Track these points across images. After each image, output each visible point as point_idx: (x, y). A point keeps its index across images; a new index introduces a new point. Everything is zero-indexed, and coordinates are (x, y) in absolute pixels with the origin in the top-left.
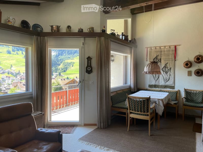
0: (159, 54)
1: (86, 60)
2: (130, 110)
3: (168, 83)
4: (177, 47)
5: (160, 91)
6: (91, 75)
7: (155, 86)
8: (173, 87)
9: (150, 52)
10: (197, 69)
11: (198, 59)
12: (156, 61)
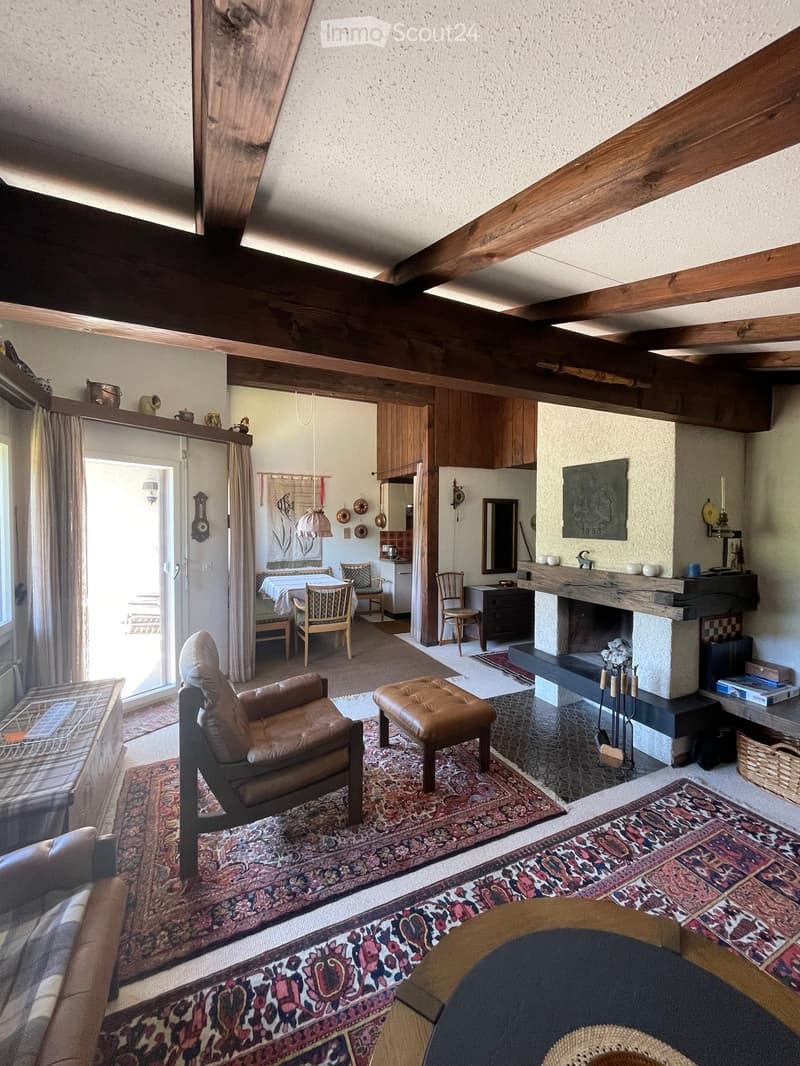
0: (289, 490)
1: (193, 503)
2: (310, 617)
3: (310, 556)
4: (325, 480)
5: (295, 573)
6: (207, 543)
7: (283, 564)
8: (318, 563)
9: (269, 484)
10: (358, 524)
11: (362, 506)
12: (285, 506)
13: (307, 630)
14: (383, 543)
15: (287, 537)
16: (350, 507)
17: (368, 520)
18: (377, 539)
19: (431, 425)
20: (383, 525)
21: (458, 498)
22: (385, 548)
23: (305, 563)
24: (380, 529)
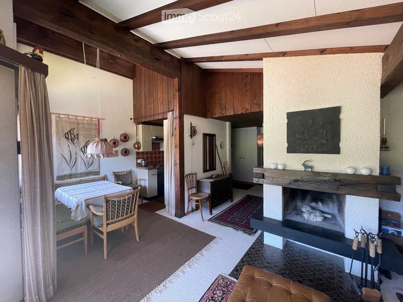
0: (74, 126)
4: (101, 120)
7: (71, 176)
8: (98, 173)
9: (57, 121)
10: (122, 148)
11: (125, 137)
12: (71, 136)
13: (105, 229)
14: (137, 158)
15: (73, 157)
16: (118, 138)
17: (129, 145)
18: (135, 156)
19: (180, 90)
20: (139, 148)
21: (193, 132)
22: (139, 161)
23: (88, 174)
24: (137, 150)
